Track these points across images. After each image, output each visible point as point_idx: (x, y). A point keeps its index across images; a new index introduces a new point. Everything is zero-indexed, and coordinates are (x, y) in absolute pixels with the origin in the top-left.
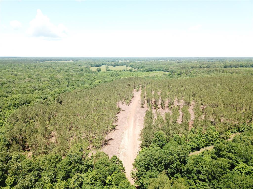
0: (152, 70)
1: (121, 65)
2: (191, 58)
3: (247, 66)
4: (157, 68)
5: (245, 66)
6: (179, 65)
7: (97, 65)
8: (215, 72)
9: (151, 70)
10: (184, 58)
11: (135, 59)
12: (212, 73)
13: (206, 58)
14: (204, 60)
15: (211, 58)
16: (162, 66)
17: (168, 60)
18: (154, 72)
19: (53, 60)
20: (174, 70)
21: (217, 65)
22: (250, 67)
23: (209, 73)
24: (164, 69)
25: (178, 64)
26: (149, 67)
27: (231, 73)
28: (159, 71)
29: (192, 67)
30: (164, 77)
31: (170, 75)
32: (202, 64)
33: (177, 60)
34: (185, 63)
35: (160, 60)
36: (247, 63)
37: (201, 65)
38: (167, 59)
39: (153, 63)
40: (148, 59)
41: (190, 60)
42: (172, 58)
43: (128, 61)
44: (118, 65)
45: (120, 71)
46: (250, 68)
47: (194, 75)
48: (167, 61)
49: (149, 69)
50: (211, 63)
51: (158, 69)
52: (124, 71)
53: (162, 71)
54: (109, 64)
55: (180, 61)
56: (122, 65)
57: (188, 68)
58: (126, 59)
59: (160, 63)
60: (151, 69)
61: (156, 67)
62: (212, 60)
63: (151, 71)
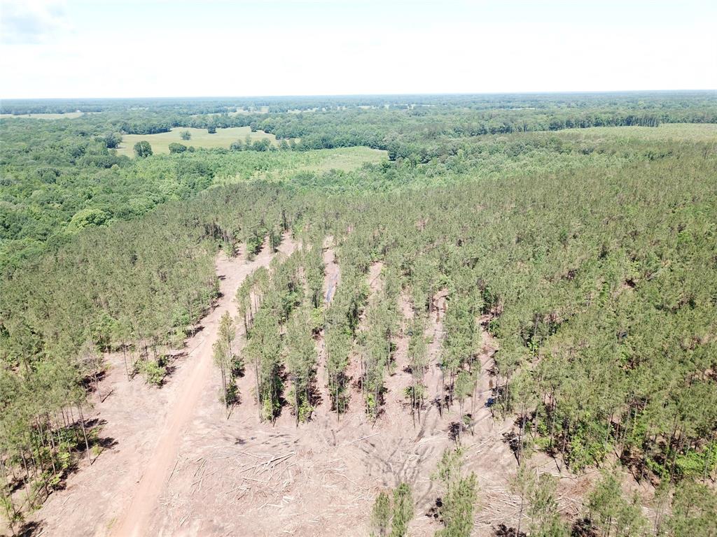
0: (332, 142)
1: (236, 125)
2: (452, 97)
3: (612, 121)
4: (348, 136)
5: (609, 123)
6: (417, 123)
7: (154, 128)
8: (535, 151)
9: (329, 142)
10: (431, 96)
11: (287, 104)
12: (525, 153)
13: (492, 95)
14: (488, 102)
15: (505, 95)
16: (363, 127)
17: (387, 106)
18: (339, 149)
19: (13, 112)
20: (402, 143)
21: (530, 121)
22: (621, 125)
23: (515, 153)
24: (370, 139)
25: (413, 122)
26: (323, 134)
27: (585, 152)
28: (356, 145)
29: (458, 132)
30: (366, 177)
31: (389, 167)
32: (486, 117)
33: (413, 106)
34: (436, 114)
35: (363, 105)
36: (613, 113)
37: (483, 122)
38: (383, 100)
39: (339, 118)
40: (326, 104)
41: (448, 104)
42: (399, 97)
43: (265, 110)
44: (227, 127)
45: (222, 152)
46: (621, 127)
47: (468, 162)
48: (383, 107)
49: (324, 140)
50: (511, 112)
51: (352, 138)
52: (238, 148)
53: (364, 145)
54: (197, 122)
55: (418, 107)
56: (241, 123)
57: (444, 133)
58: (259, 104)
59: (359, 116)
60: (329, 139)
61: (347, 133)
62: (510, 102)
63: (330, 147)
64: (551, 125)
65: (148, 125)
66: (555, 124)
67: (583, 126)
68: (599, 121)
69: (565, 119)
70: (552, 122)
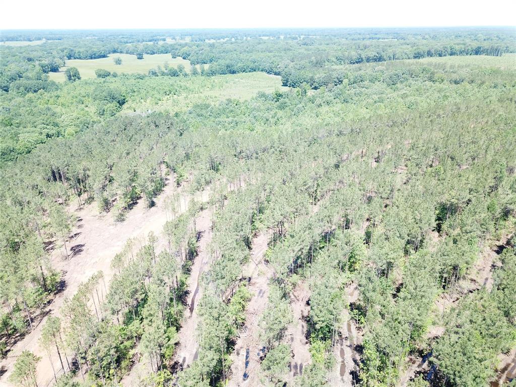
0: (235, 68)
1: (162, 52)
3: (464, 51)
4: (250, 63)
5: (461, 52)
6: (306, 52)
8: (411, 81)
9: (233, 68)
14: (360, 34)
16: (262, 55)
17: (282, 37)
18: (241, 75)
20: (293, 71)
21: (397, 51)
22: (471, 54)
24: (267, 66)
25: (303, 51)
26: (228, 62)
27: (456, 82)
28: (255, 71)
29: (340, 60)
30: (259, 107)
31: (281, 95)
32: (362, 47)
33: (302, 37)
34: (321, 44)
35: (264, 36)
36: (465, 44)
37: (359, 51)
38: (279, 33)
39: (243, 47)
40: (236, 35)
43: (188, 40)
44: (154, 53)
45: (141, 77)
46: (471, 56)
47: (353, 91)
48: (279, 38)
49: (228, 66)
50: (380, 43)
51: (252, 65)
52: (155, 74)
53: (262, 71)
54: (131, 49)
55: (306, 38)
57: (328, 60)
59: (260, 46)
60: (232, 66)
61: (248, 60)
62: (376, 34)
63: (234, 72)
64: (415, 54)
65: (90, 52)
66: (419, 53)
67: (440, 55)
68: (454, 51)
69: (426, 49)
70: (416, 52)
